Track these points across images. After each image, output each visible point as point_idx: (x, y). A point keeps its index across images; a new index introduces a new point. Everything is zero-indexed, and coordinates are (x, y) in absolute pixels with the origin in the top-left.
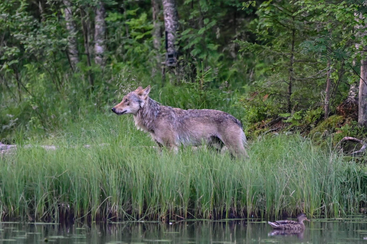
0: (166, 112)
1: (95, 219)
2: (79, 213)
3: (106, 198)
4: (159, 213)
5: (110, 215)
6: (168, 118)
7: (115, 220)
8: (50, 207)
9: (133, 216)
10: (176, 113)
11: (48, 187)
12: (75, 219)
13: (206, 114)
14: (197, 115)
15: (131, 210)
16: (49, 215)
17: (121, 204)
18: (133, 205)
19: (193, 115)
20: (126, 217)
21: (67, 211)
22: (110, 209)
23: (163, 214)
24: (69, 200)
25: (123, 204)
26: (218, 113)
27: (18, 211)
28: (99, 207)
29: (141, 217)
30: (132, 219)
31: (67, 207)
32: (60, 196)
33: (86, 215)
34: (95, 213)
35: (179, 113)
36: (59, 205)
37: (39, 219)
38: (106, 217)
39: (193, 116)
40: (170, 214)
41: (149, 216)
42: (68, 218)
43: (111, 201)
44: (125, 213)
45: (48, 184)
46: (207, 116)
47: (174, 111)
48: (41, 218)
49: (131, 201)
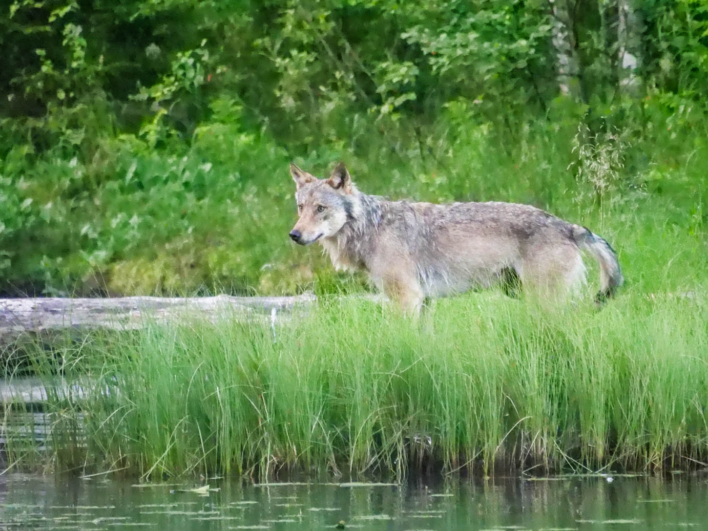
0: (396, 214)
1: (493, 470)
2: (454, 458)
3: (518, 420)
4: (646, 452)
5: (529, 461)
6: (399, 228)
7: (540, 472)
8: (386, 446)
9: (585, 464)
10: (417, 214)
11: (379, 396)
12: (444, 472)
13: (492, 215)
14: (468, 217)
15: (580, 448)
16: (382, 462)
17: (556, 433)
18: (584, 435)
19: (458, 217)
20: (567, 465)
21: (425, 451)
22: (528, 446)
23: (656, 456)
24: (430, 426)
25: (559, 434)
26: (524, 213)
27: (309, 455)
28: (501, 442)
29: (604, 465)
30: (581, 470)
31: (427, 443)
32: (410, 418)
33: (470, 461)
34: (493, 457)
35: (425, 215)
36: (406, 440)
37: (359, 473)
38: (518, 465)
39: (458, 219)
40: (673, 455)
41: (624, 462)
42: (428, 469)
43: (529, 428)
44: (565, 455)
45: (379, 390)
46: (493, 220)
47: (412, 209)
48: (364, 470)
49: (578, 426)
